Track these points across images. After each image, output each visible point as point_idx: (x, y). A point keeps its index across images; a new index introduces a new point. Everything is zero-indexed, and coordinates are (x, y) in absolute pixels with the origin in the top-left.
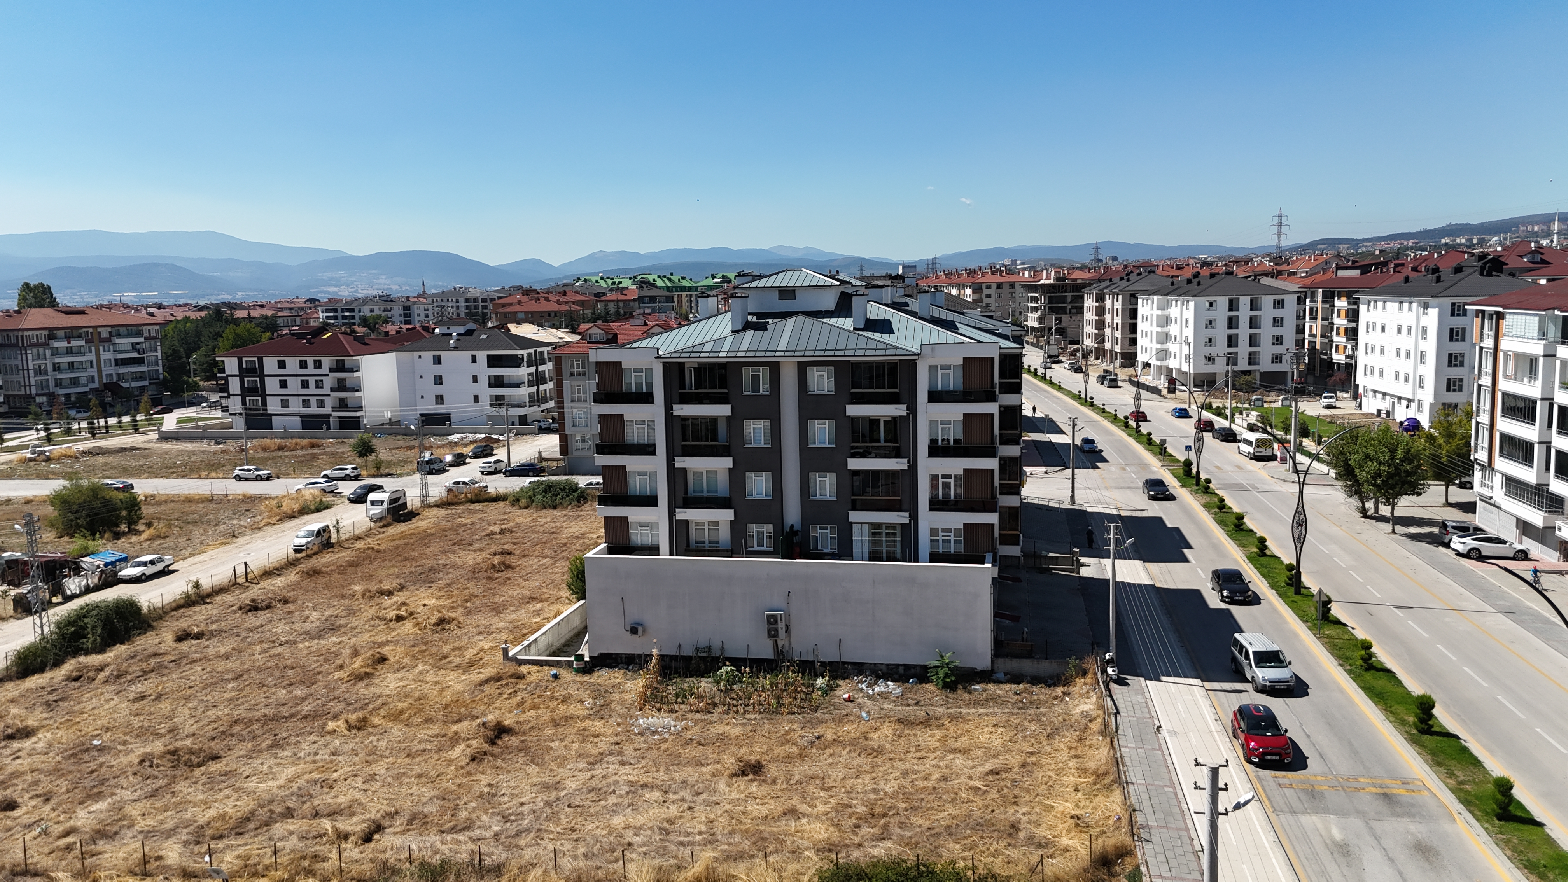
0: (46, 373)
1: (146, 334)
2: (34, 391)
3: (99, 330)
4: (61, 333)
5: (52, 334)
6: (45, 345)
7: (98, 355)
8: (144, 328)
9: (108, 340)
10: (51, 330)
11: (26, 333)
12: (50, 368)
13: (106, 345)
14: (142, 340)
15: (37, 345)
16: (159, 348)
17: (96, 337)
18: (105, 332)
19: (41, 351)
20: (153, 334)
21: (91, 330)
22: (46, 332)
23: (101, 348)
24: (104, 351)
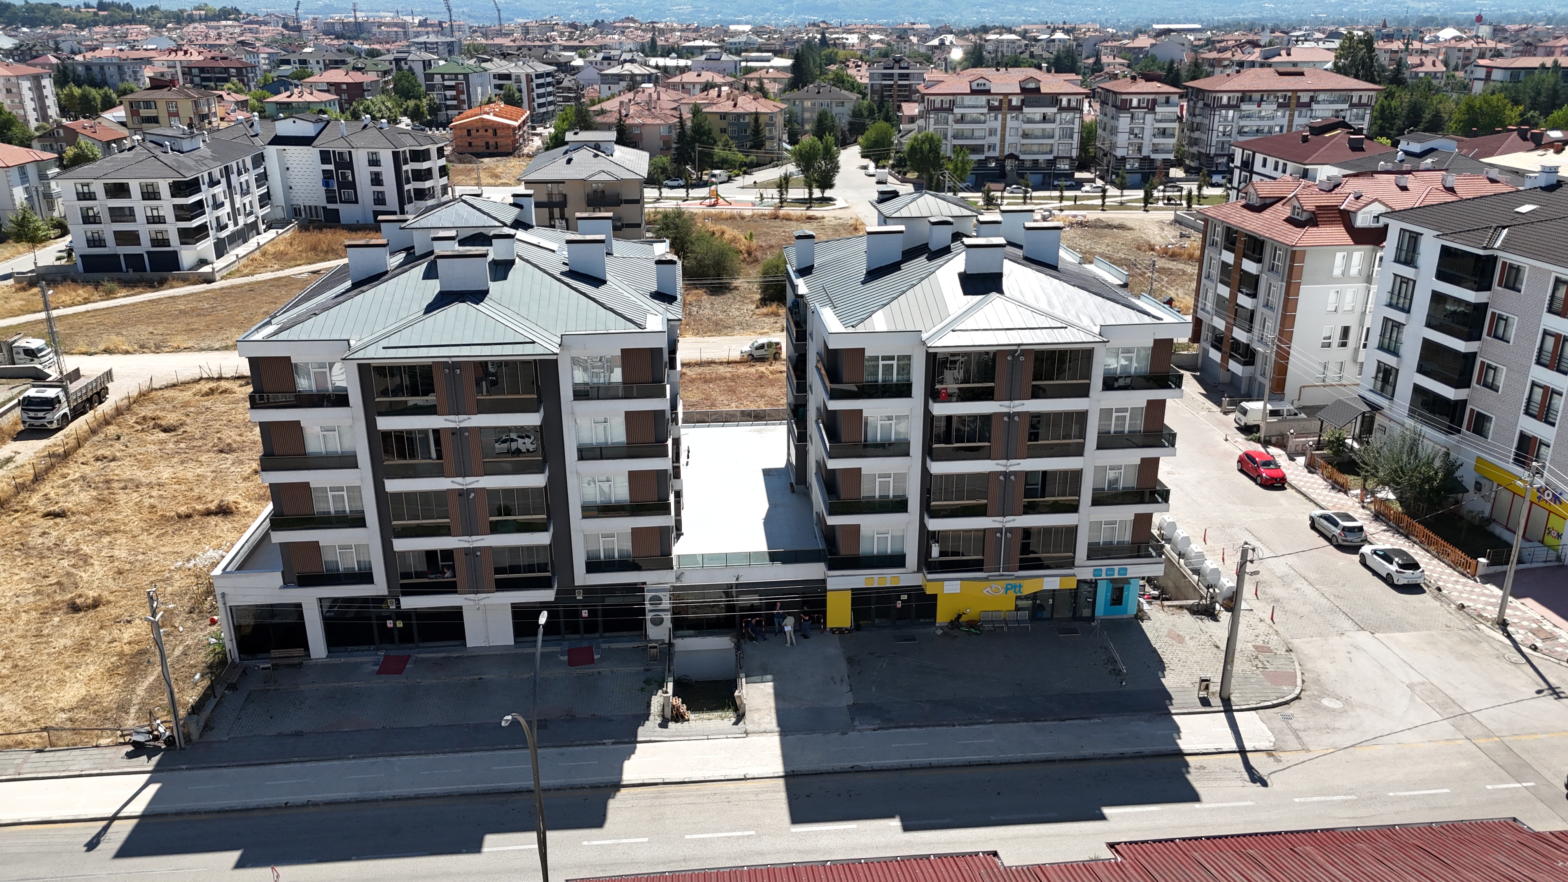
0: (1230, 135)
1: (1355, 100)
2: (1213, 151)
3: (1299, 94)
4: (1256, 96)
5: (1245, 96)
6: (1236, 107)
7: (1291, 121)
8: (1354, 93)
9: (1308, 105)
10: (1243, 92)
11: (1219, 95)
12: (1235, 131)
13: (1304, 110)
14: (1346, 106)
15: (1228, 107)
16: (1367, 117)
17: (1294, 101)
18: (1305, 98)
19: (1231, 113)
20: (1364, 100)
21: (1289, 94)
22: (1240, 95)
23: (1297, 113)
24: (1299, 116)
